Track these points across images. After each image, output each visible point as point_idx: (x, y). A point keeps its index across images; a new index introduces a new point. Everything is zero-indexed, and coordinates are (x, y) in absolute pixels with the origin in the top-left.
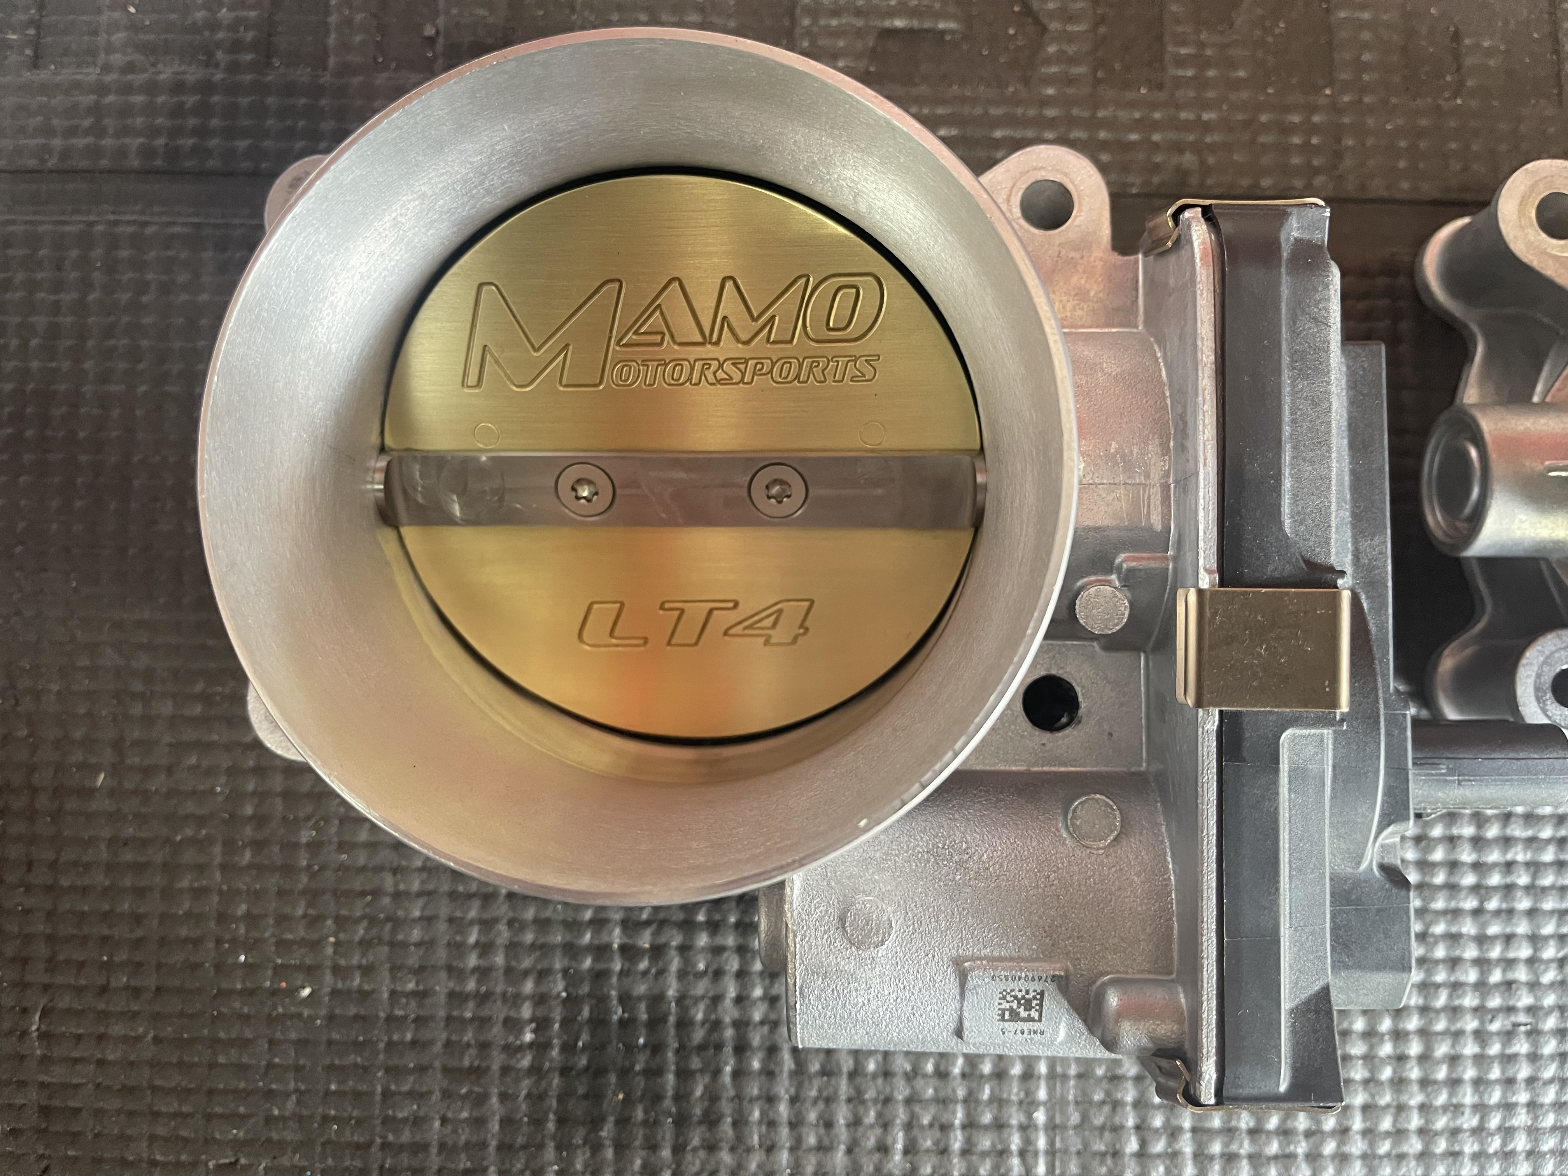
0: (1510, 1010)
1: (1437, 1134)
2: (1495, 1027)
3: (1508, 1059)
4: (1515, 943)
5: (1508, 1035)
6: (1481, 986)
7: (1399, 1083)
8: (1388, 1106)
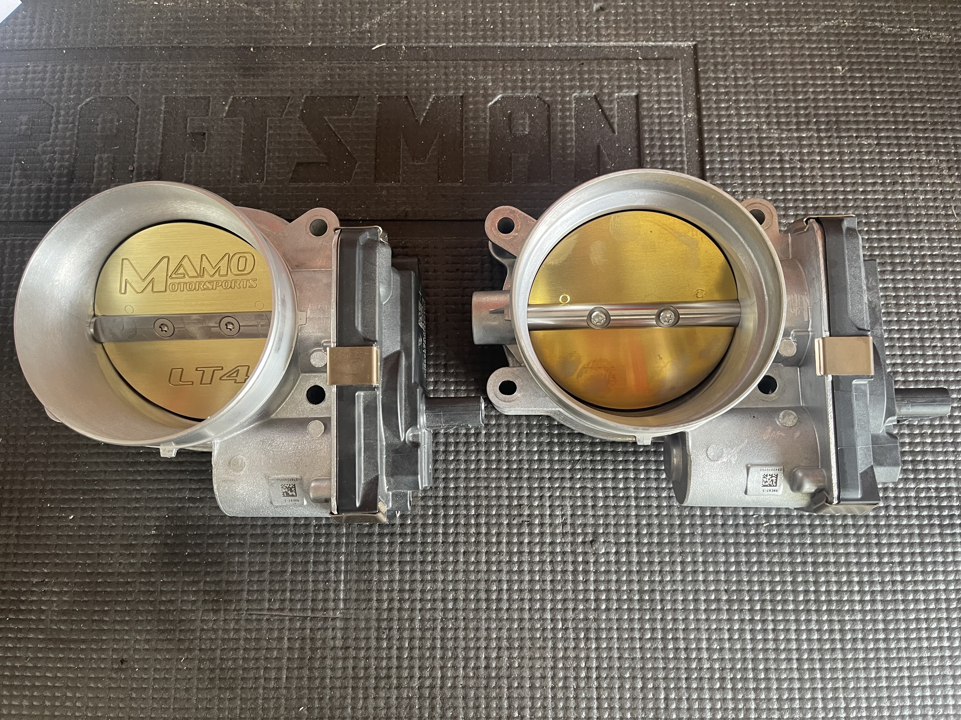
0: (521, 515)
1: (492, 563)
2: (515, 522)
3: (520, 534)
4: (522, 490)
5: (520, 525)
6: (509, 506)
7: (477, 543)
8: (473, 552)
